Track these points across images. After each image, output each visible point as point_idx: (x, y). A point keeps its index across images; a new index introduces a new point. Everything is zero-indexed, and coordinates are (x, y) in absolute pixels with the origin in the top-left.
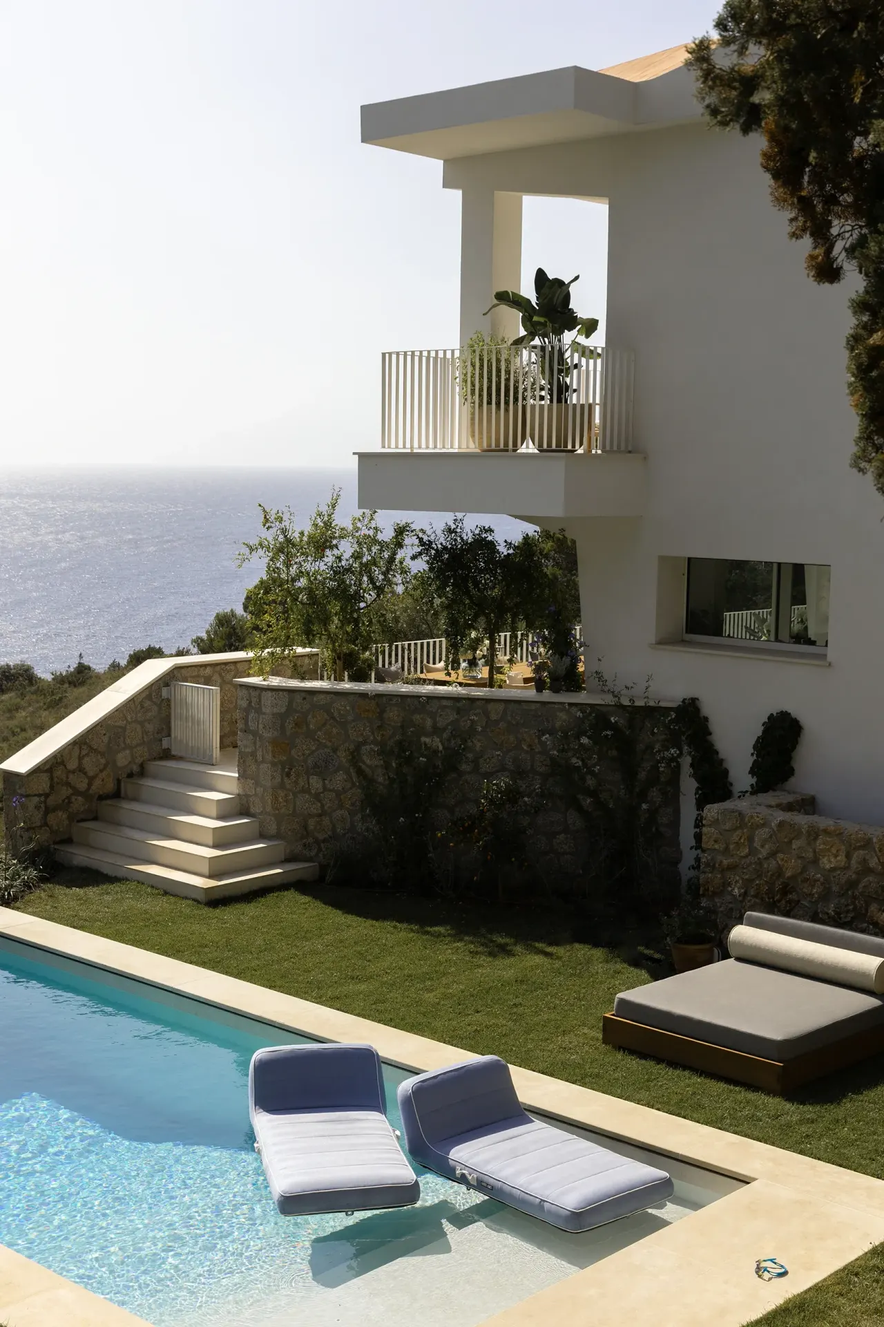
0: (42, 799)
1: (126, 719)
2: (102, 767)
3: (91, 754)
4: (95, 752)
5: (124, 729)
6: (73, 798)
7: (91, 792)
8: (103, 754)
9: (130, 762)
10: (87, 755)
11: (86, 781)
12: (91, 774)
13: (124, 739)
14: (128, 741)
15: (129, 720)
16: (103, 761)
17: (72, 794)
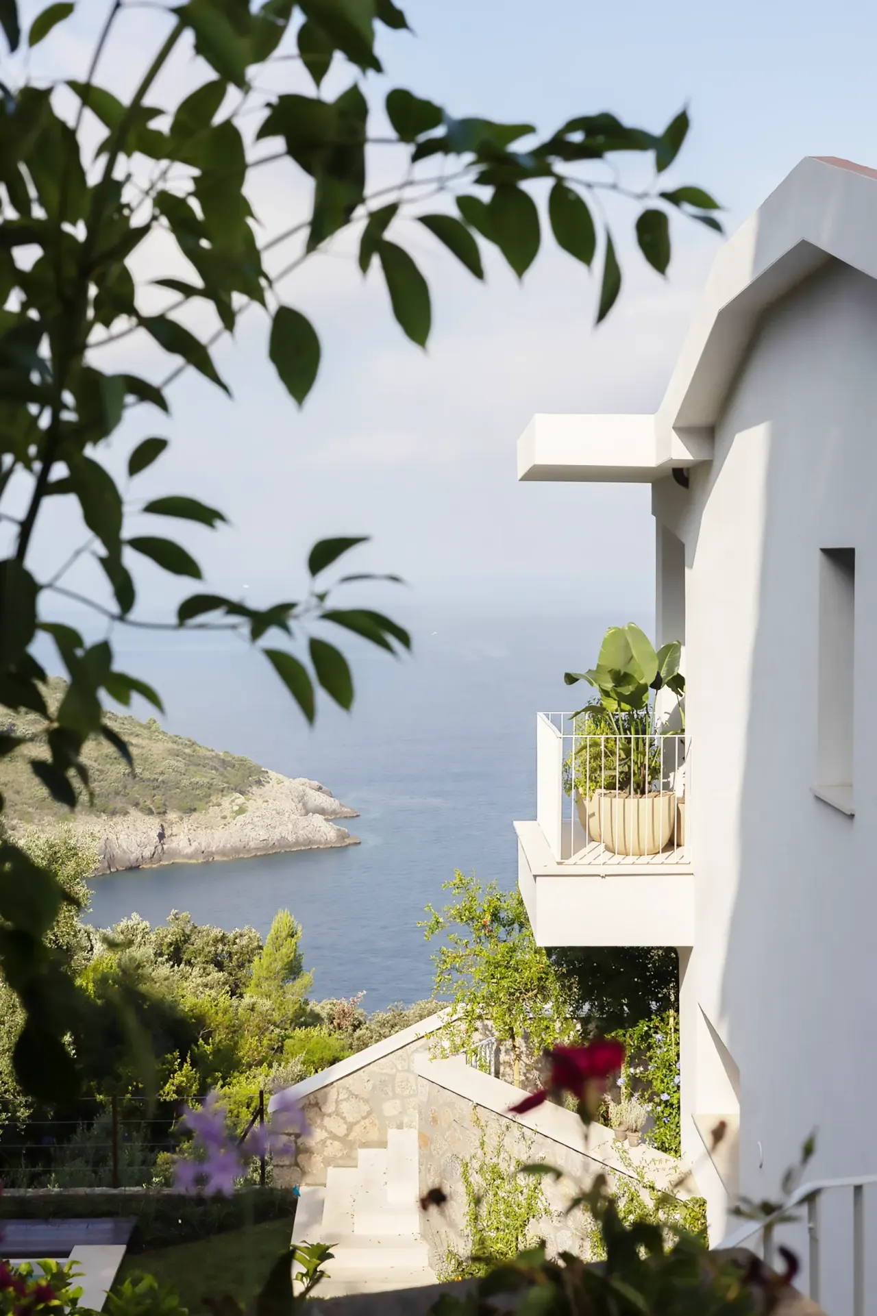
0: (293, 1138)
1: (396, 1066)
2: (364, 1114)
3: (351, 1099)
4: (356, 1098)
5: (393, 1077)
6: (329, 1142)
7: (350, 1138)
8: (366, 1101)
9: (400, 1113)
10: (346, 1100)
11: (345, 1127)
12: (350, 1119)
13: (393, 1087)
14: (398, 1090)
15: (400, 1069)
16: (367, 1108)
17: (327, 1138)
